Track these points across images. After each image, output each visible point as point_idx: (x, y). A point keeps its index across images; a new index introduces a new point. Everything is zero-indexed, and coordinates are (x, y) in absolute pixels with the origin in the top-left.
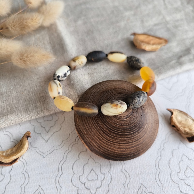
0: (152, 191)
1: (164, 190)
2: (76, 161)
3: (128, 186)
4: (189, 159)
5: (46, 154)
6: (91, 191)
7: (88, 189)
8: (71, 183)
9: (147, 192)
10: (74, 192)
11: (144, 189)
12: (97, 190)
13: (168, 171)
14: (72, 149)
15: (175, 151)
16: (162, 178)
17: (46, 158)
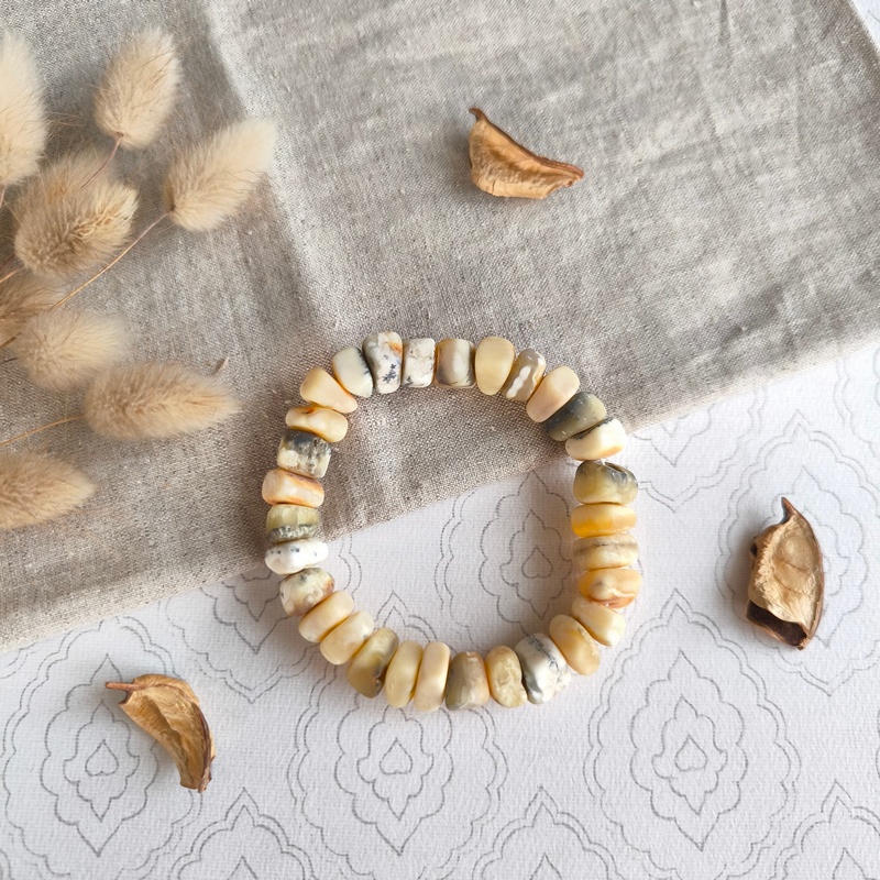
0: (570, 809)
1: (604, 806)
2: (348, 714)
3: (499, 793)
4: (699, 713)
5: (258, 691)
6: (392, 806)
7: (383, 799)
8: (334, 783)
9: (553, 810)
10: (342, 808)
11: (548, 802)
12: (408, 803)
13: (624, 751)
14: (335, 676)
15: (657, 685)
16: (605, 772)
17: (257, 704)
